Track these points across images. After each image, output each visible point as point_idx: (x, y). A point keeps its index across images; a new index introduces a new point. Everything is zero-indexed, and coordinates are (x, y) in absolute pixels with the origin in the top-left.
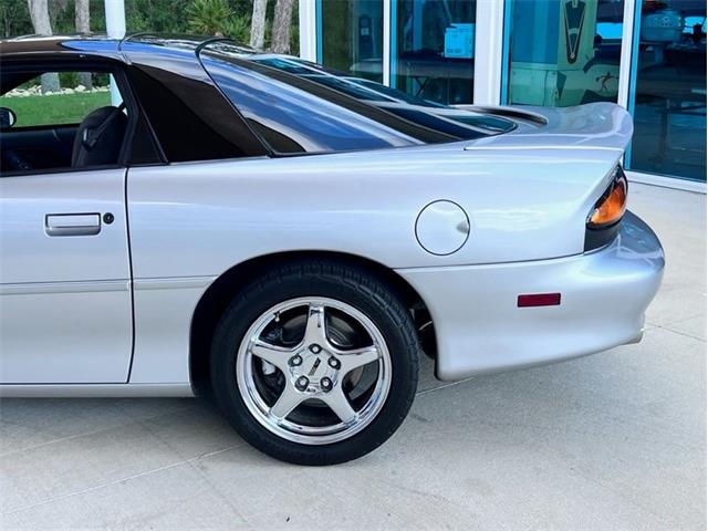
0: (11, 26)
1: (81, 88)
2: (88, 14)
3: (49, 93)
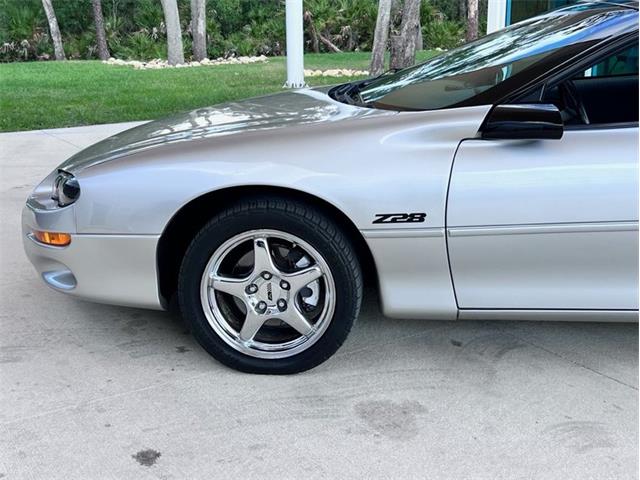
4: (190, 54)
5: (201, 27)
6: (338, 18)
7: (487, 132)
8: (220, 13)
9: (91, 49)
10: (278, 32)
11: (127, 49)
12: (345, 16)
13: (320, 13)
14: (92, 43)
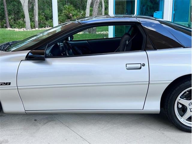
0: (14, 13)
1: (37, 29)
2: (38, 9)
3: (28, 30)
4: (33, 27)
5: (37, 19)
6: (80, 16)
7: (28, 58)
8: (45, 14)
9: (5, 25)
10: (62, 20)
11: (15, 25)
12: (83, 15)
13: (74, 14)
14: (5, 23)
